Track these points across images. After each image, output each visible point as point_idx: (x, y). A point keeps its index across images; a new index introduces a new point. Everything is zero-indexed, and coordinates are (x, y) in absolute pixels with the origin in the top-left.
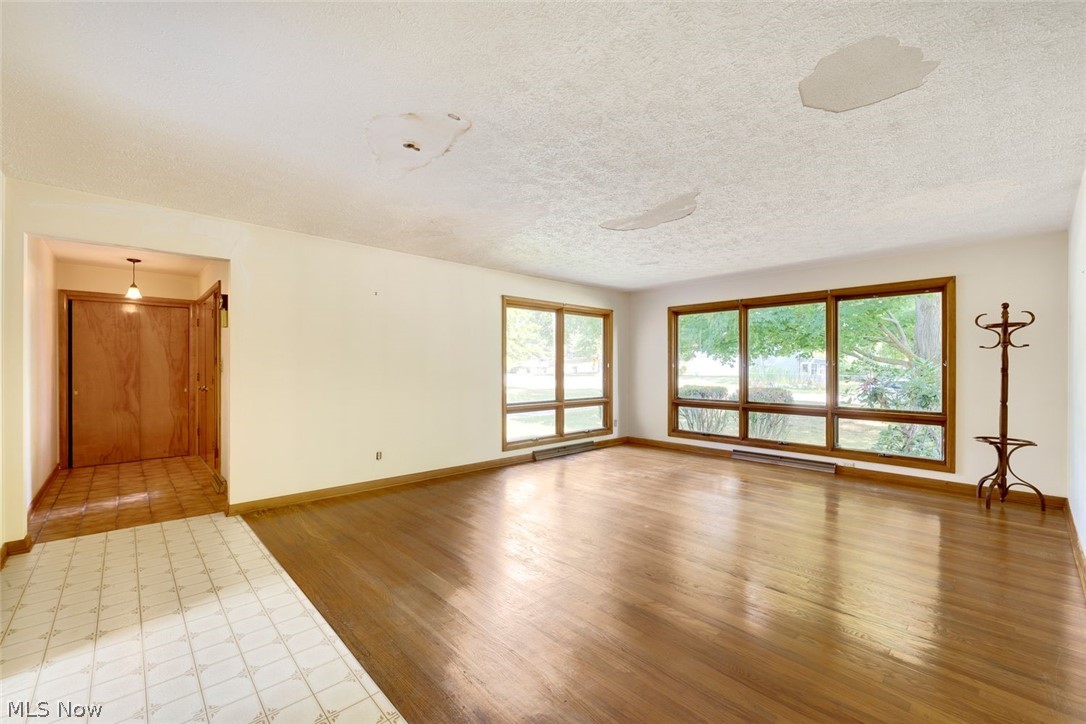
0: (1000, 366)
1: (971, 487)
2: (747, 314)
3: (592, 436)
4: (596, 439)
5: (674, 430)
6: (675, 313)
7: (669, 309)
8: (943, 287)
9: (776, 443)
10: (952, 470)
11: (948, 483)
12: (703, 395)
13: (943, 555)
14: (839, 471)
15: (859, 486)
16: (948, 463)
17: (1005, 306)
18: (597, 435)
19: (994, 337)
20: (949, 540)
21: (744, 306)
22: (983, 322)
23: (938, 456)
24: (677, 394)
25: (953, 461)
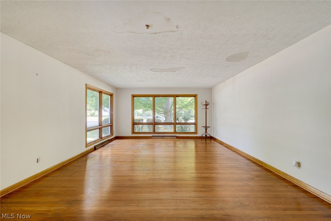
0: (205, 113)
1: (200, 137)
2: (155, 98)
3: (109, 137)
4: (110, 138)
5: (133, 132)
6: (134, 96)
7: (132, 95)
8: (195, 96)
9: (163, 132)
10: (197, 134)
11: (196, 137)
12: (139, 121)
13: (195, 149)
14: (177, 137)
15: (181, 140)
16: (196, 133)
17: (206, 101)
18: (110, 137)
19: (204, 107)
20: (196, 147)
21: (154, 96)
22: (203, 104)
23: (194, 131)
24: (134, 121)
25: (197, 132)
